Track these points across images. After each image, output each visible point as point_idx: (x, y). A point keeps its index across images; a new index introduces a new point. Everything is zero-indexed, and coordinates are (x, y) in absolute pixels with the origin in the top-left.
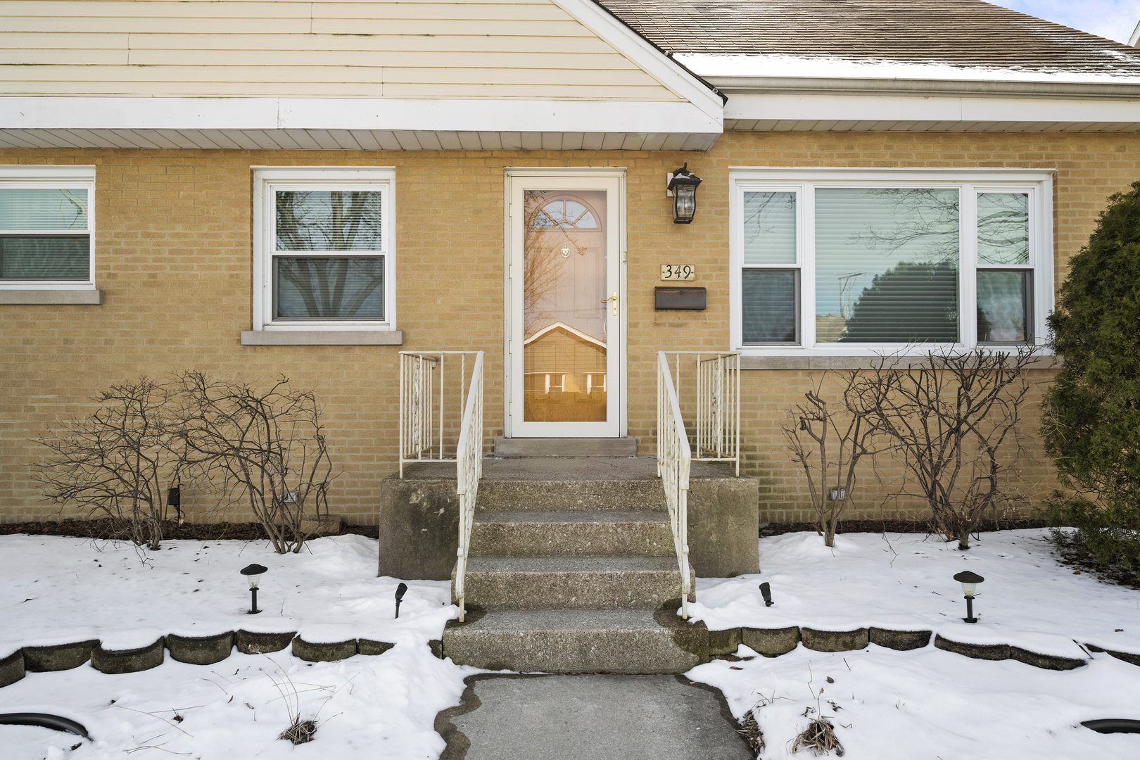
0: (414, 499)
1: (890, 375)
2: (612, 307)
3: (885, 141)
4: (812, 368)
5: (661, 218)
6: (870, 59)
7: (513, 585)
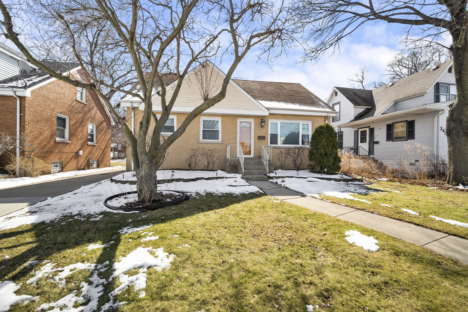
0: (232, 164)
1: (290, 149)
2: (252, 139)
3: (290, 116)
4: (279, 148)
5: (259, 126)
6: (288, 103)
7: (247, 172)
